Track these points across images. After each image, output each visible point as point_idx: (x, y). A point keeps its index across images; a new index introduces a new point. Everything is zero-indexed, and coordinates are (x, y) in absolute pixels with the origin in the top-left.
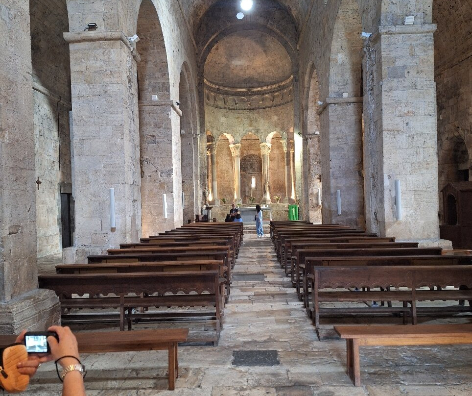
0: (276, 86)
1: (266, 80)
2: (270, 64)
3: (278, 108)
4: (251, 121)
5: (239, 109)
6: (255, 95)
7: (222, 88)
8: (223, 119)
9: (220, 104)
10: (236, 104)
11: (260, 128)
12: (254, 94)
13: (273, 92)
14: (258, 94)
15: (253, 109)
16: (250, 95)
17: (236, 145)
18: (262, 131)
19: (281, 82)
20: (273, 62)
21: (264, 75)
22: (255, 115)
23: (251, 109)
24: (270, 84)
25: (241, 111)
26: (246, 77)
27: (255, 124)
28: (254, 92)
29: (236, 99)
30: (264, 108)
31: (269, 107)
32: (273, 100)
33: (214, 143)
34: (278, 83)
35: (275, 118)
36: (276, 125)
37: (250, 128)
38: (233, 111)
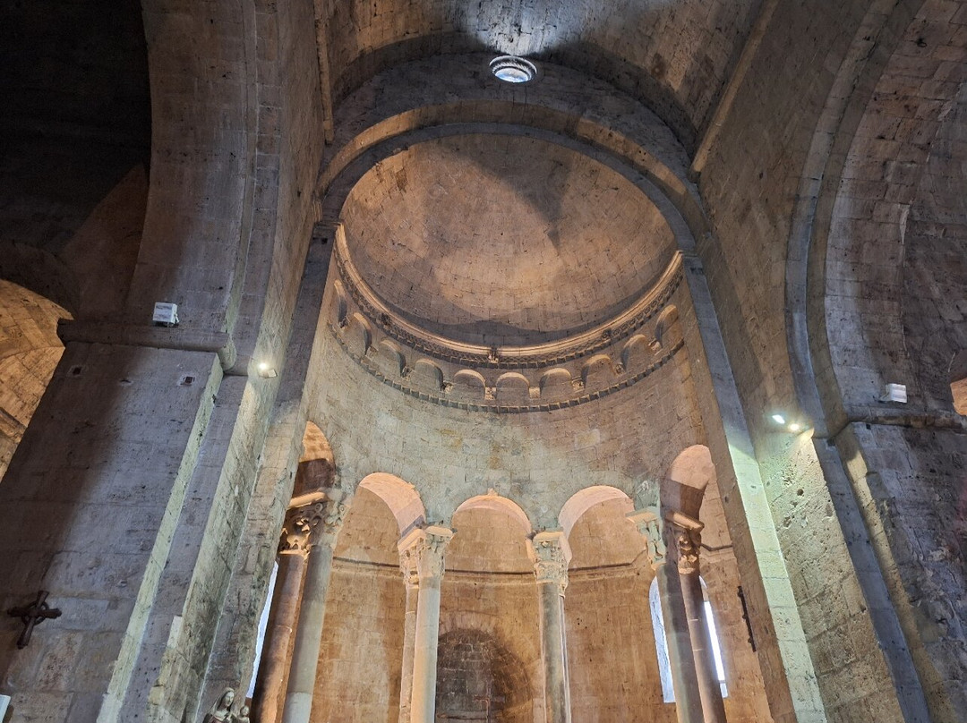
0: (594, 334)
1: (552, 326)
2: (566, 277)
3: (604, 404)
4: (496, 449)
5: (455, 406)
6: (512, 368)
7: (399, 322)
8: (387, 422)
9: (389, 368)
10: (443, 386)
11: (534, 475)
12: (507, 364)
13: (579, 355)
14: (523, 367)
15: (506, 411)
16: (493, 366)
17: (431, 529)
18: (539, 487)
19: (612, 316)
20: (580, 270)
21: (545, 312)
22: (511, 431)
23: (499, 411)
24: (568, 334)
25: (459, 413)
26: (486, 317)
27: (508, 458)
28: (508, 359)
29: (445, 372)
30: (544, 409)
31: (564, 406)
32: (583, 379)
33: (335, 494)
34: (598, 323)
35: (596, 436)
36: (601, 462)
37: (494, 475)
38: (430, 405)
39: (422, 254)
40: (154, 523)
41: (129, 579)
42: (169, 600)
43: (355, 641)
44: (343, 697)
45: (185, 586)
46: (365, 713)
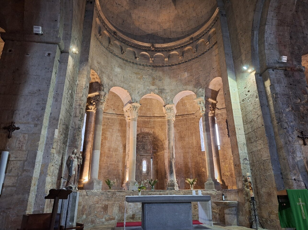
0: (187, 39)
1: (173, 36)
2: (178, 17)
3: (189, 64)
4: (154, 79)
5: (140, 65)
6: (159, 51)
7: (120, 34)
8: (118, 70)
9: (117, 51)
10: (136, 58)
11: (166, 88)
12: (158, 50)
13: (182, 47)
14: (163, 51)
15: (157, 67)
16: (153, 51)
17: (133, 104)
18: (167, 91)
19: (194, 33)
20: (183, 15)
21: (170, 31)
22: (159, 73)
23: (155, 67)
24: (178, 39)
25: (141, 67)
26: (150, 32)
27: (157, 82)
28: (158, 48)
29: (136, 52)
30: (169, 66)
31: (176, 65)
32: (183, 55)
33: (102, 93)
34: (188, 35)
35: (186, 75)
36: (187, 83)
37: (153, 88)
38: (131, 64)
39: (127, 8)
40: (45, 101)
41: (39, 119)
42: (53, 124)
43: (112, 136)
44: (109, 151)
45: (58, 120)
46: (116, 155)
